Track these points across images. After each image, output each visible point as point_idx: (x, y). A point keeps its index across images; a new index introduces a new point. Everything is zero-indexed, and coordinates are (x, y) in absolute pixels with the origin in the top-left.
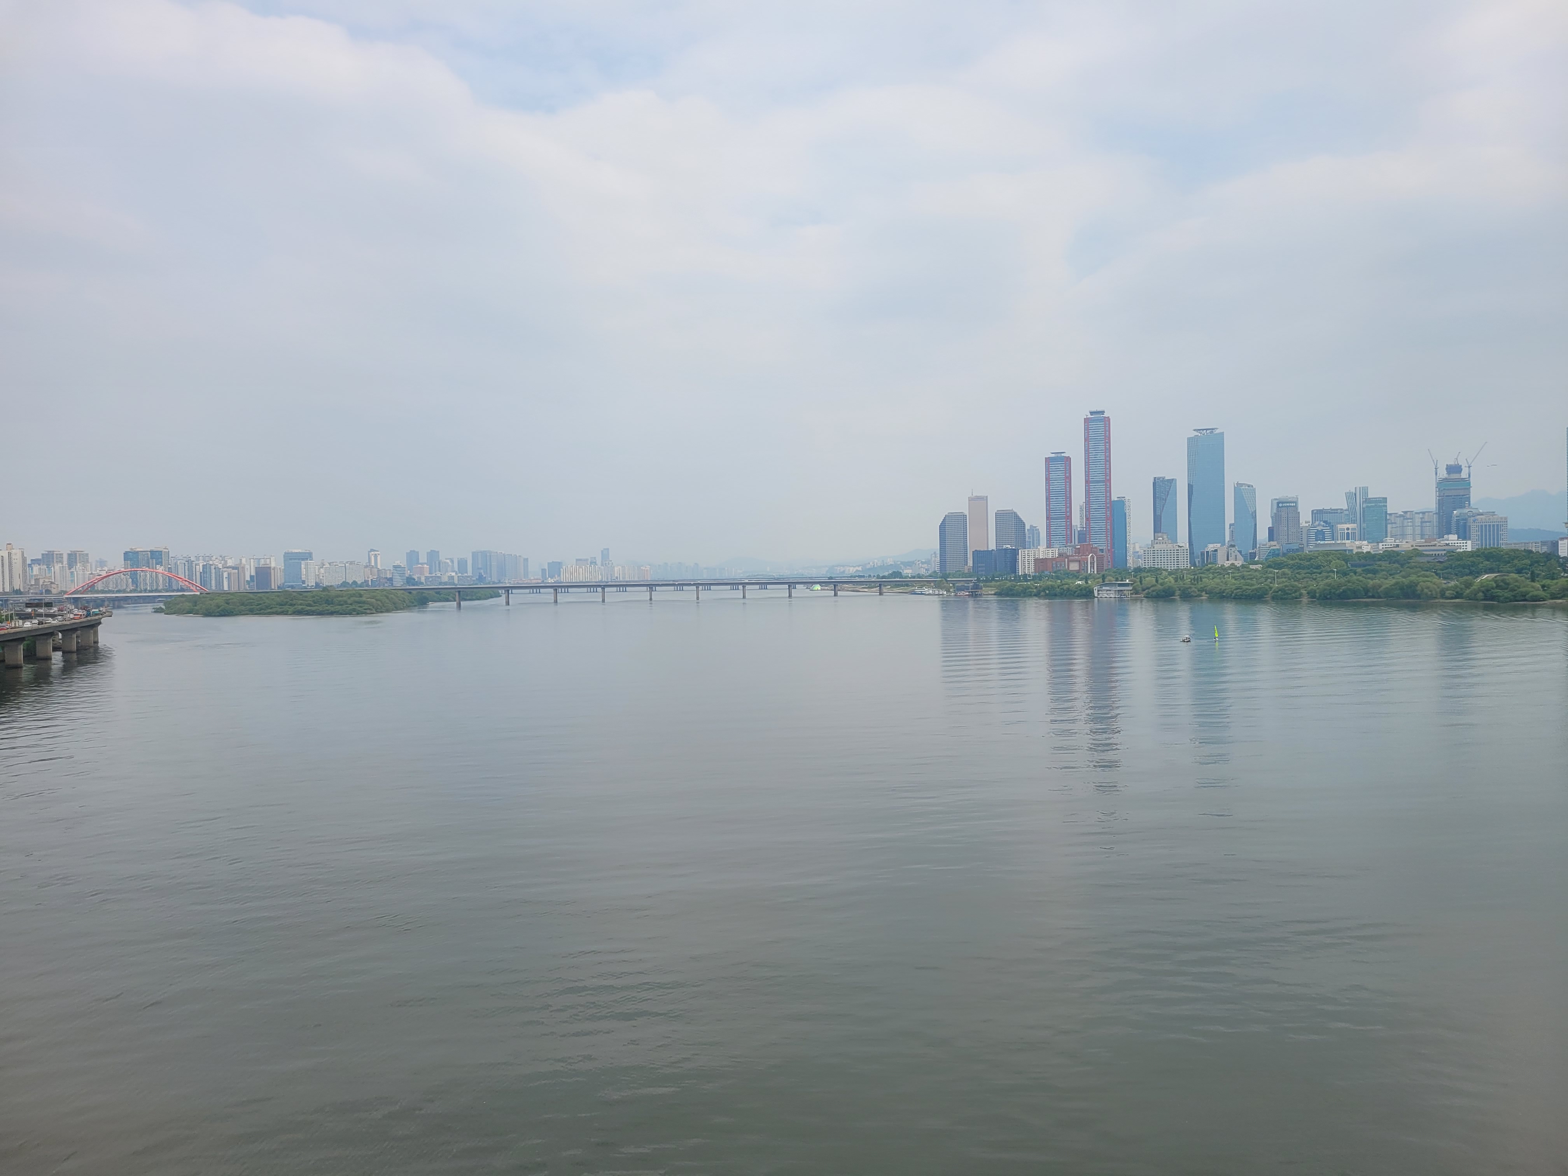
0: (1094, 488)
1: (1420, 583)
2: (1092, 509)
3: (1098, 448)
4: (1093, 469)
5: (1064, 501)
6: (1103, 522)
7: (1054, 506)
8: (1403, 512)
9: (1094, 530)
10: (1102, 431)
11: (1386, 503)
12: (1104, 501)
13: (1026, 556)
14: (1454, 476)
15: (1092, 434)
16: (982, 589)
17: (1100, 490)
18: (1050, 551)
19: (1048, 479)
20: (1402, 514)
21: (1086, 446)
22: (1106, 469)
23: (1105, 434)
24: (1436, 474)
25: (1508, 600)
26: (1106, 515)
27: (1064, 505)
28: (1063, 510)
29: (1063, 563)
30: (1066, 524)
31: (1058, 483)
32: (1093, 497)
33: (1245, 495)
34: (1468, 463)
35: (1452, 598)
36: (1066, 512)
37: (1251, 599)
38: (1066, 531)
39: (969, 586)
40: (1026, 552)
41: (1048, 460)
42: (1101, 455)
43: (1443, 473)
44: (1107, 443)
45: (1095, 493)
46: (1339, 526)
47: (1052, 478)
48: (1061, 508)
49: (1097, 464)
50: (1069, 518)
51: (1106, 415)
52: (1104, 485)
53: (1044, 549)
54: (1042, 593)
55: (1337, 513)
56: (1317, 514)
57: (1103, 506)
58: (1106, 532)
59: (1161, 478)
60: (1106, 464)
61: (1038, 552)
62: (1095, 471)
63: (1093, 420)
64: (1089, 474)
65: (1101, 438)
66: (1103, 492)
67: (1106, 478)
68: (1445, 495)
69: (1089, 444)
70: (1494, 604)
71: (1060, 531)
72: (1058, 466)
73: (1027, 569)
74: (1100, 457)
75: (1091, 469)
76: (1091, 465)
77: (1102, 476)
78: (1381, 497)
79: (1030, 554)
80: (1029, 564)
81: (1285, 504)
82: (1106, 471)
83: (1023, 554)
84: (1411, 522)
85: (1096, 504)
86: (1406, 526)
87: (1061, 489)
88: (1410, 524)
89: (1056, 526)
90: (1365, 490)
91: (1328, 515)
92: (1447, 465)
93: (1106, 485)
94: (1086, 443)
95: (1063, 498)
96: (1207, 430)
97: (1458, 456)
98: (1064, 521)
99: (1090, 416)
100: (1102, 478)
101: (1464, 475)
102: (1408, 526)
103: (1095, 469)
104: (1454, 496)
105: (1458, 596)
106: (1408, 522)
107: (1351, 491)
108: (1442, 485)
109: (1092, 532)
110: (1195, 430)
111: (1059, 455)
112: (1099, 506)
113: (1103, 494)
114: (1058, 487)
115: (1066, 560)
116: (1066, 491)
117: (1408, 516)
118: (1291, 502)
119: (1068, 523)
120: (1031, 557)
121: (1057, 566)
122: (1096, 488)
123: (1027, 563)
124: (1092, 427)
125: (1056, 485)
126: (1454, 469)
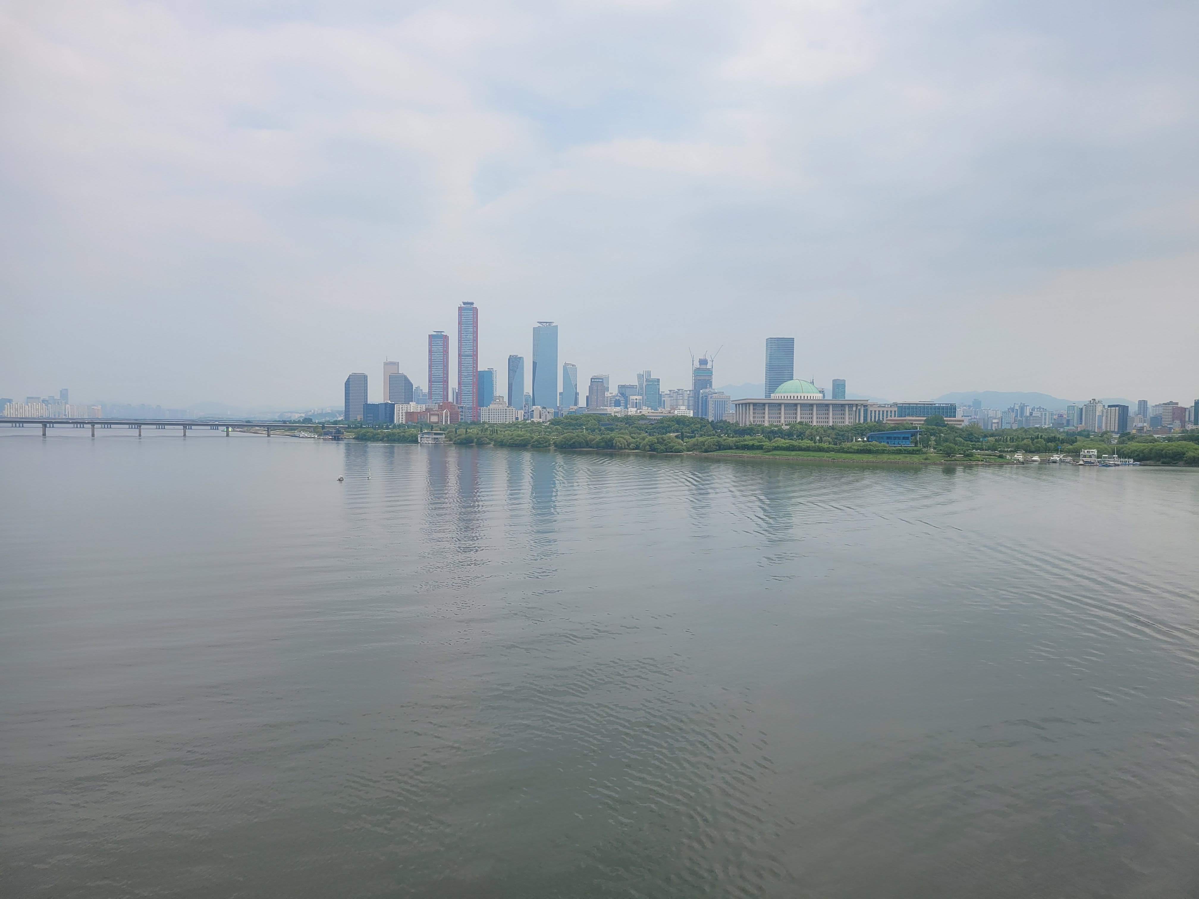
0: (465, 360)
1: (616, 438)
2: (462, 376)
3: (468, 330)
4: (464, 346)
5: (442, 369)
6: (470, 387)
7: (434, 372)
8: (677, 389)
9: (464, 392)
10: (471, 318)
11: (659, 382)
12: (472, 371)
13: (401, 410)
14: (703, 367)
15: (464, 319)
16: (343, 434)
17: (469, 362)
18: (419, 407)
19: (430, 351)
20: (677, 391)
21: (459, 328)
22: (473, 346)
23: (473, 320)
24: (693, 364)
25: (662, 451)
26: (473, 381)
27: (442, 372)
28: (441, 376)
29: (426, 416)
30: (443, 386)
31: (438, 354)
32: (463, 367)
33: (570, 372)
34: (712, 359)
35: (633, 449)
36: (444, 377)
37: (518, 446)
38: (444, 392)
39: (332, 432)
40: (401, 407)
41: (431, 337)
42: (470, 336)
43: (697, 365)
44: (475, 327)
45: (465, 364)
46: (631, 397)
47: (433, 351)
48: (440, 374)
49: (467, 342)
50: (446, 382)
51: (474, 306)
52: (472, 358)
53: (415, 405)
54: (385, 439)
55: (633, 388)
56: (621, 387)
57: (471, 374)
58: (473, 394)
59: (514, 356)
60: (473, 343)
61: (409, 407)
62: (465, 348)
63: (465, 309)
64: (461, 350)
65: (470, 323)
66: (471, 364)
67: (473, 353)
68: (697, 379)
69: (461, 326)
70: (654, 454)
71: (438, 391)
72: (438, 342)
73: (400, 419)
74: (469, 337)
75: (462, 346)
76: (462, 342)
77: (471, 351)
78: (656, 378)
79: (403, 408)
80: (403, 415)
81: (596, 380)
82: (473, 348)
83: (398, 408)
84: (682, 397)
85: (466, 373)
86: (679, 399)
87: (440, 360)
88: (681, 398)
89: (436, 388)
90: (649, 373)
91: (628, 389)
92: (700, 359)
93: (473, 358)
94: (459, 326)
95: (441, 367)
96: (546, 323)
97: (706, 354)
98: (442, 384)
99: (463, 306)
100: (471, 353)
101: (709, 366)
102: (680, 399)
103: (466, 346)
104: (703, 380)
105: (637, 448)
106: (680, 397)
107: (641, 373)
108: (697, 371)
109: (462, 393)
110: (538, 322)
111: (439, 333)
112: (468, 374)
113: (471, 365)
114: (438, 358)
115: (428, 414)
116: (444, 362)
117: (680, 392)
118: (600, 379)
119: (445, 386)
120: (404, 410)
121: (421, 418)
122: (466, 360)
123: (401, 415)
124: (464, 314)
125: (436, 356)
126: (703, 362)
